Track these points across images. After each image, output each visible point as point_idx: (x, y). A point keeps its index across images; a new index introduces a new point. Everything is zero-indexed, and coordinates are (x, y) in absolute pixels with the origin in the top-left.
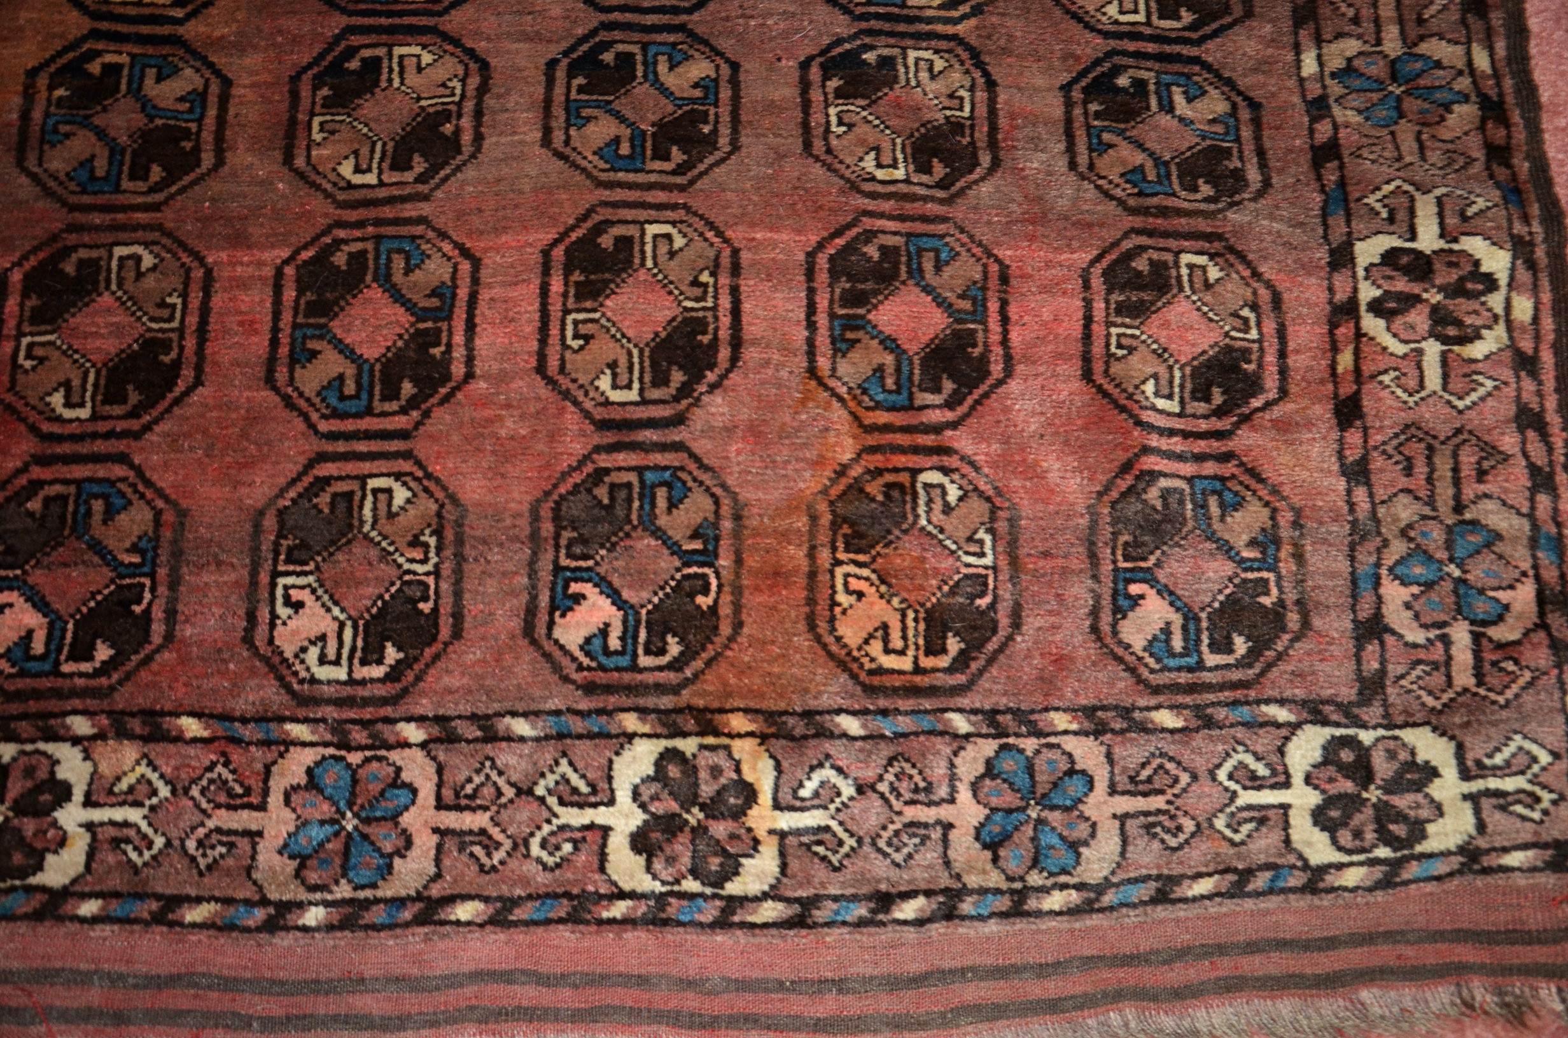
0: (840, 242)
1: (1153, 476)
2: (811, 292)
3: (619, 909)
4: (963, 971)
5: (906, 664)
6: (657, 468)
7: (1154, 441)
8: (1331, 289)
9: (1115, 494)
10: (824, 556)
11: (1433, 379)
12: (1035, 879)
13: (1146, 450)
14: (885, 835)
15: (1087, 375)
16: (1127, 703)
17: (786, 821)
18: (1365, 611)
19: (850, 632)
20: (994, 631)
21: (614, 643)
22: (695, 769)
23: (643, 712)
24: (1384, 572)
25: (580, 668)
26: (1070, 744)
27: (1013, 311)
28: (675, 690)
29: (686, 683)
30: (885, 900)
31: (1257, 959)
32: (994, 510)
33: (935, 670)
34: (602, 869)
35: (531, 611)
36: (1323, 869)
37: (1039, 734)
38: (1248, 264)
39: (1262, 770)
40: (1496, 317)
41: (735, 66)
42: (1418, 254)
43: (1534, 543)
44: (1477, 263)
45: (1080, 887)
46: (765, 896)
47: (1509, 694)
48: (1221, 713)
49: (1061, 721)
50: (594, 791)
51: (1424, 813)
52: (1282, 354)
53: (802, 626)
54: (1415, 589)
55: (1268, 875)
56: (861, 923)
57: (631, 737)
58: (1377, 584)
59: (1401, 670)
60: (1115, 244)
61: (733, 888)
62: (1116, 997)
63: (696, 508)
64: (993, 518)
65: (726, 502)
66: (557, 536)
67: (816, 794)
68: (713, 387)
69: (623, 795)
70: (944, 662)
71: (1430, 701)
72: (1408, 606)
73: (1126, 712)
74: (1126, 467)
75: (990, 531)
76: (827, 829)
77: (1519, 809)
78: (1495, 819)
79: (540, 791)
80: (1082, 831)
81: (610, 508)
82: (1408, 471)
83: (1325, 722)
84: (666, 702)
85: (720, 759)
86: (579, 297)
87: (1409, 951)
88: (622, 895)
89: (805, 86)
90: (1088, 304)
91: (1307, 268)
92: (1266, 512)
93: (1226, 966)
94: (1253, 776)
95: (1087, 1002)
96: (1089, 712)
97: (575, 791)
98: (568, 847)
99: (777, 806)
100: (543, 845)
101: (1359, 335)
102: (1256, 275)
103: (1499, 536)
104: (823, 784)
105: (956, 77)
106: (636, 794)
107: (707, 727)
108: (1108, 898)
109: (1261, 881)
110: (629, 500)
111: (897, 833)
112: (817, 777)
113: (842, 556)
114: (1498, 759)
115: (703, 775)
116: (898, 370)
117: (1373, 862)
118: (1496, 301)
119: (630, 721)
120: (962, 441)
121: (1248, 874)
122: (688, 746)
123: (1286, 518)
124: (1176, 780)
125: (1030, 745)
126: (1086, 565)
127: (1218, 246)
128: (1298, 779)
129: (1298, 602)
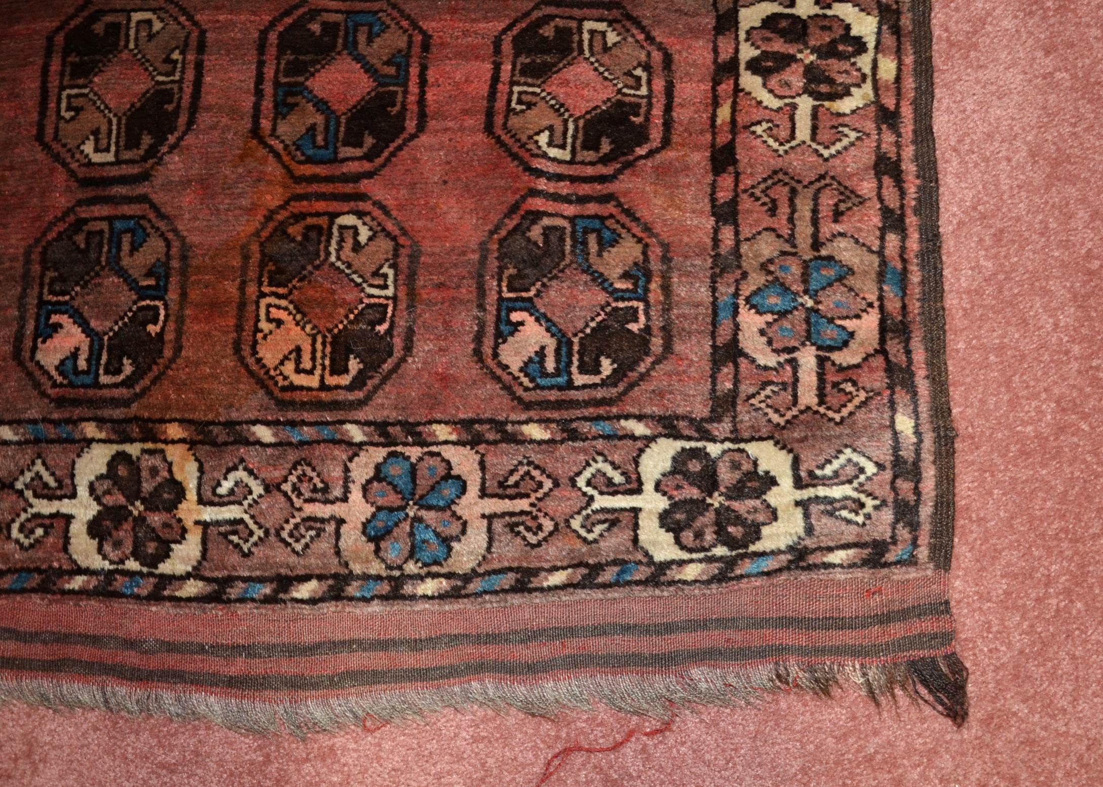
0: (288, 20)
1: (537, 216)
2: (261, 64)
3: (77, 582)
4: (351, 642)
5: (313, 381)
6: (124, 217)
7: (542, 184)
8: (715, 50)
9: (503, 233)
10: (252, 289)
11: (803, 132)
12: (411, 568)
13: (534, 193)
14: (288, 527)
15: (489, 128)
16: (501, 418)
17: (209, 514)
18: (724, 333)
19: (269, 355)
20: (390, 354)
21: (82, 364)
22: (139, 470)
23: (101, 422)
24: (741, 302)
25: (55, 385)
26: (449, 452)
27: (431, 75)
28: (127, 403)
29: (137, 397)
30: (285, 582)
31: (602, 641)
32: (397, 247)
33: (338, 387)
34: (65, 549)
35: (19, 338)
36: (668, 564)
37: (423, 444)
38: (643, 29)
39: (618, 478)
40: (864, 77)
42: (795, 19)
43: (881, 276)
44: (848, 27)
45: (449, 576)
46: (188, 576)
47: (845, 412)
48: (585, 428)
49: (442, 432)
50: (60, 487)
51: (761, 518)
52: (668, 108)
53: (229, 351)
54: (769, 318)
55: (616, 569)
56: (268, 600)
57: (89, 442)
58: (736, 313)
59: (752, 390)
60: (527, 14)
61: (165, 568)
62: (479, 669)
63: (153, 249)
64: (396, 255)
65: (176, 244)
66: (42, 276)
67: (232, 492)
68: (172, 148)
69: (83, 491)
70: (345, 380)
71: (776, 418)
72: (762, 332)
73: (499, 425)
74: (514, 209)
75: (394, 266)
76: (241, 521)
77: (844, 513)
78: (823, 524)
79: (19, 485)
80: (454, 529)
81: (85, 252)
82: (773, 211)
83: (677, 436)
84: (118, 413)
85: (156, 461)
86: (73, 76)
87: (737, 637)
88: (80, 571)
90: (497, 67)
91: (695, 33)
92: (639, 248)
93: (573, 646)
94: (610, 482)
95: (452, 672)
96: (467, 424)
97: (46, 485)
98: (40, 532)
99: (201, 501)
100: (21, 529)
101: (737, 90)
102: (650, 39)
103: (851, 271)
104: (237, 484)
106: (92, 488)
107: (149, 435)
108: (473, 587)
109: (608, 575)
110: (101, 245)
111: (297, 526)
112: (233, 477)
113: (266, 289)
114: (828, 470)
115: (144, 474)
116: (327, 128)
117: (710, 560)
118: (864, 62)
119: (90, 430)
120: (374, 188)
121: (598, 568)
122: (133, 449)
123: (656, 251)
124: (540, 485)
125: (414, 452)
126: (473, 296)
127: (616, 13)
128: (649, 487)
129: (663, 328)
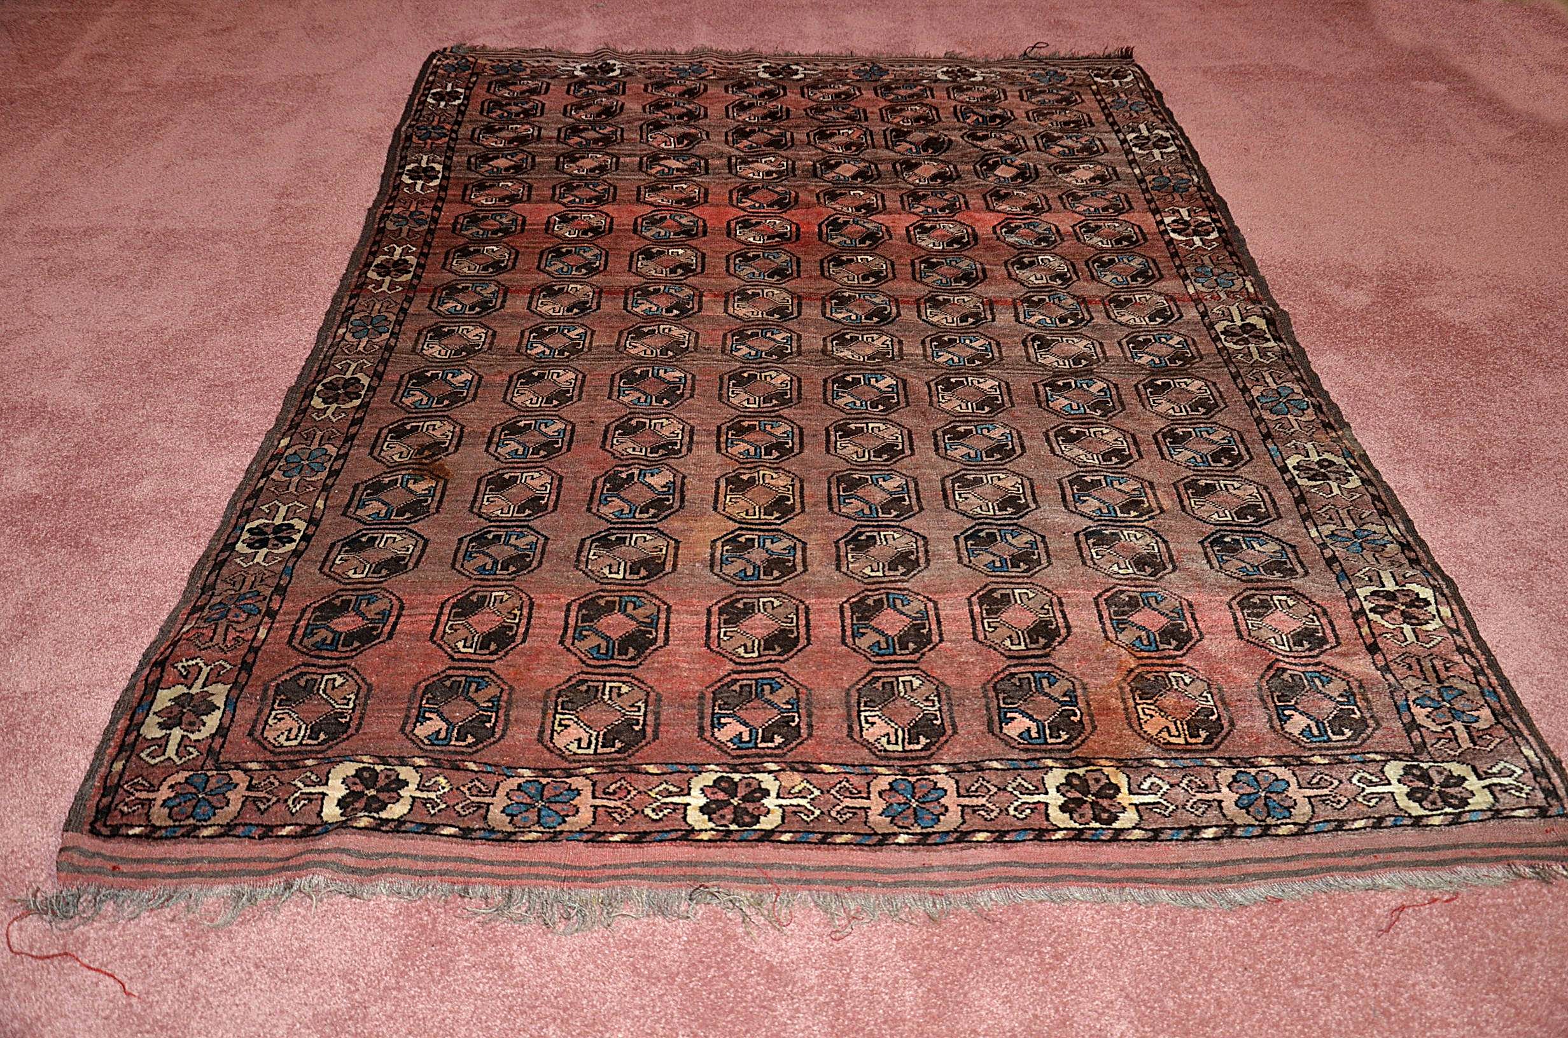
0: (1109, 594)
1: (1284, 670)
2: (1099, 611)
3: (1059, 835)
4: (1244, 860)
5: (1182, 741)
6: (1039, 672)
7: (1281, 658)
8: (1350, 606)
9: (1267, 678)
10: (1131, 702)
11: (1411, 637)
12: (1269, 821)
13: (1277, 660)
14: (1189, 804)
15: (1241, 637)
16: (1298, 754)
17: (1137, 799)
18: (1407, 719)
19: (1151, 729)
20: (1222, 728)
21: (1034, 735)
22: (1086, 781)
23: (1055, 760)
24: (1411, 703)
25: (1019, 743)
26: (1272, 770)
27: (1197, 616)
28: (1069, 751)
29: (1074, 748)
30: (1197, 829)
31: (1398, 855)
32: (1209, 685)
33: (1196, 744)
34: (1048, 819)
35: (990, 722)
36: (1421, 817)
37: (1256, 767)
38: (1307, 598)
39: (1375, 779)
40: (1434, 616)
41: (1043, 537)
42: (1388, 592)
43: (1482, 694)
44: (1417, 594)
45: (1295, 824)
46: (1134, 828)
47: (1491, 747)
48: (1347, 758)
49: (1266, 762)
50: (1037, 789)
51: (1465, 795)
52: (1333, 630)
53: (1126, 726)
54: (1430, 710)
55: (1392, 819)
56: (1186, 840)
57: (1051, 768)
58: (1409, 709)
59: (1434, 741)
60: (1240, 594)
61: (1116, 825)
62: (1329, 870)
63: (1063, 685)
64: (1209, 688)
65: (1077, 683)
66: (997, 697)
67: (1150, 788)
68: (1060, 643)
69: (1052, 791)
70: (1201, 740)
71: (1452, 753)
72: (1428, 717)
73: (1298, 758)
74: (1270, 667)
75: (1209, 692)
76: (1159, 803)
77: (1513, 792)
78: (1502, 797)
79: (1010, 789)
80: (1290, 803)
81: (1021, 686)
82: (1410, 668)
83: (1401, 760)
84: (1066, 756)
85: (1097, 775)
86: (987, 614)
87: (1478, 851)
88: (1060, 829)
89: (1078, 543)
90: (1234, 615)
91: (1338, 599)
92: (1344, 683)
93: (1382, 857)
94: (1371, 781)
95: (1313, 872)
96: (1280, 758)
97: (1027, 788)
98: (1028, 811)
99: (1131, 793)
100: (1016, 809)
101: (1369, 621)
102: (1311, 602)
103: (1465, 692)
104: (1152, 784)
105: (1148, 539)
106: (1058, 788)
107: (1089, 764)
108: (1311, 829)
109: (1389, 821)
110: (1030, 683)
111: (1195, 803)
112: (1149, 781)
113: (1138, 701)
114: (1495, 770)
115: (1091, 782)
116: (1148, 637)
117: (1446, 814)
118: (1432, 609)
119: (1050, 763)
120: (1186, 661)
121: (1381, 819)
122: (1081, 771)
123: (1355, 684)
124: (1332, 783)
125: (1253, 771)
126: (1260, 703)
127: (1289, 592)
128: (1394, 782)
129: (1372, 717)
